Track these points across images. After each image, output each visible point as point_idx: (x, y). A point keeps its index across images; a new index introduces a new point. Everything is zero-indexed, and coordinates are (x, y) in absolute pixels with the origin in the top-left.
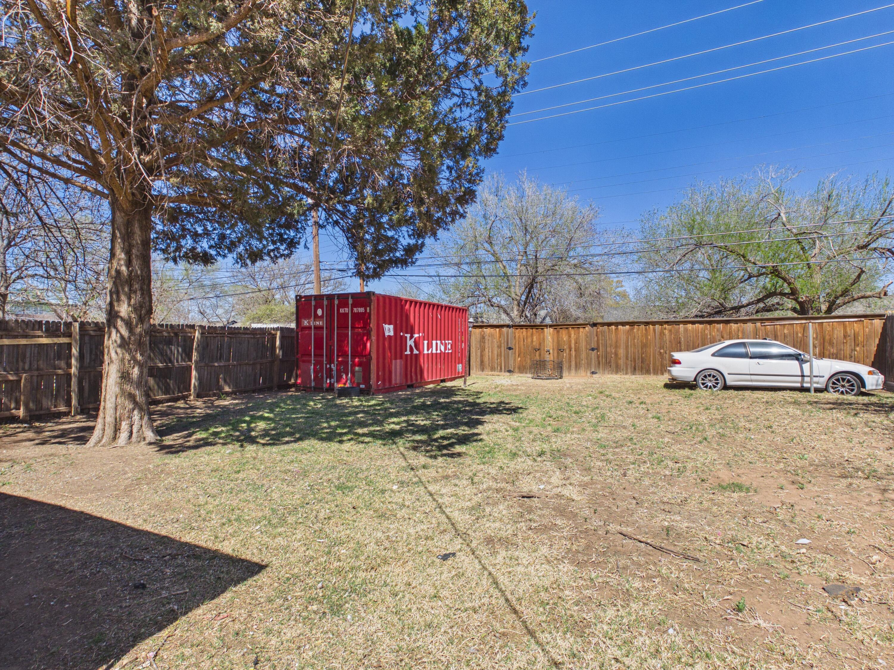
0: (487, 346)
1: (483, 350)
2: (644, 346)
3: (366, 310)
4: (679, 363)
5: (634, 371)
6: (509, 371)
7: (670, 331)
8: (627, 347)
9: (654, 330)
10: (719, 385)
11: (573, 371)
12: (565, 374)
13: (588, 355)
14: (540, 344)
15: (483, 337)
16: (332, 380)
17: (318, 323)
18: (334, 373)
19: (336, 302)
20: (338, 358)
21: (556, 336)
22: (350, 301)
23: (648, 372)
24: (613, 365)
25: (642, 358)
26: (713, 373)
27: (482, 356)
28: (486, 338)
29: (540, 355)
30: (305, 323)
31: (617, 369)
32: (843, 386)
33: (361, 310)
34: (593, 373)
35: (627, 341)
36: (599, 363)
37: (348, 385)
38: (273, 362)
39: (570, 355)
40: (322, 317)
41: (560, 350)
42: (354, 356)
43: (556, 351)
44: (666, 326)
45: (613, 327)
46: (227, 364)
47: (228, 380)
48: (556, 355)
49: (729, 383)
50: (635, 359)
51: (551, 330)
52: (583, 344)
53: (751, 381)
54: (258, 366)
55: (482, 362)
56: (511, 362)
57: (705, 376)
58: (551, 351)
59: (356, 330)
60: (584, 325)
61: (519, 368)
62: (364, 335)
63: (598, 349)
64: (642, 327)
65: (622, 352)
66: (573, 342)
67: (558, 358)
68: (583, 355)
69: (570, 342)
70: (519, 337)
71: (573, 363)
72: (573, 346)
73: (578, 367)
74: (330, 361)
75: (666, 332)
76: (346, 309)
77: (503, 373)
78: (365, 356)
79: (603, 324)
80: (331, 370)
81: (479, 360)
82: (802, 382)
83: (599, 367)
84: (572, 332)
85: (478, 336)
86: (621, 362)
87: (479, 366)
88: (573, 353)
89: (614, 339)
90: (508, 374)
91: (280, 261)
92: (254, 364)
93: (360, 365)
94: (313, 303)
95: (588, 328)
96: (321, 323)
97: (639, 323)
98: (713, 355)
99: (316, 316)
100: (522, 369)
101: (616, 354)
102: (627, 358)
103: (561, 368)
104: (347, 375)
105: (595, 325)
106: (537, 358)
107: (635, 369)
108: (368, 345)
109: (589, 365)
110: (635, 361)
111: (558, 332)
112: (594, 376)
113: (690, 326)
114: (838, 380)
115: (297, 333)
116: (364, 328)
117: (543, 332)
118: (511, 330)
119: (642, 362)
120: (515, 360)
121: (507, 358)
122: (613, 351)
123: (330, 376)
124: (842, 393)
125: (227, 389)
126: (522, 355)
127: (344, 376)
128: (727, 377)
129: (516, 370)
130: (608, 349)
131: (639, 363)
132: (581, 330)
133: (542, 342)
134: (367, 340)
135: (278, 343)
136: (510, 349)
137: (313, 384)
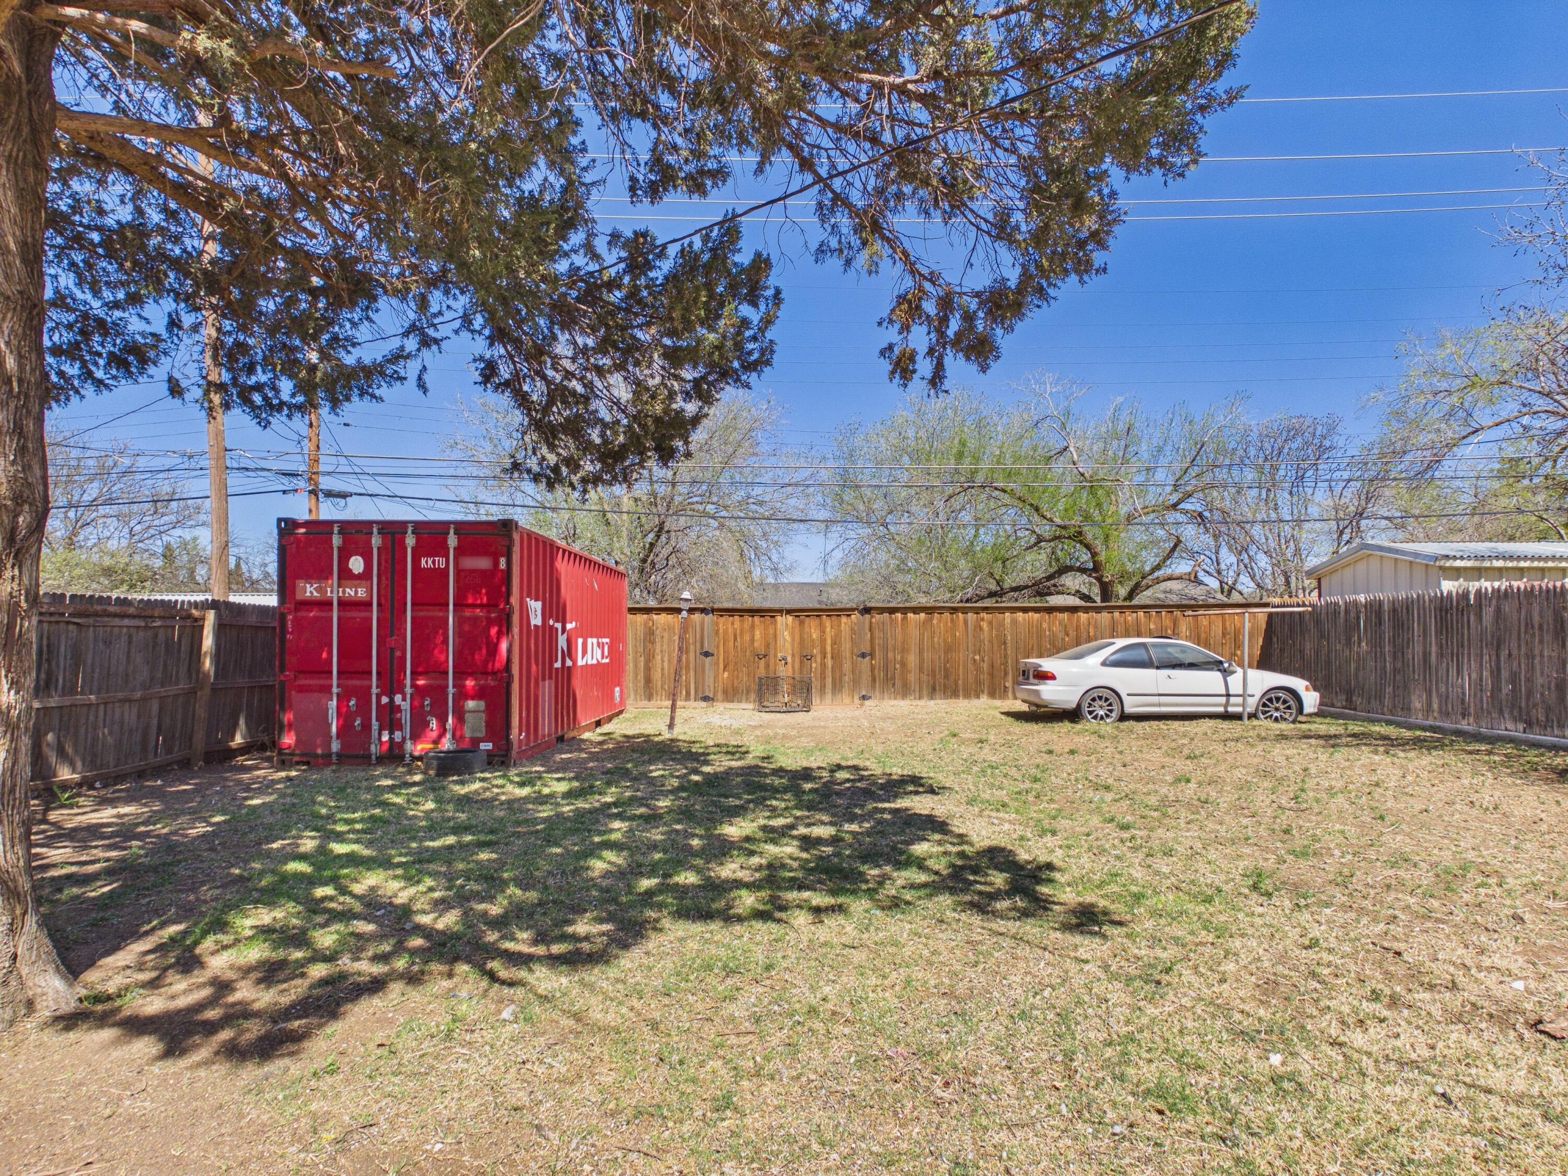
0: (658, 651)
1: (649, 658)
2: (949, 648)
3: (496, 564)
4: (1053, 677)
5: (933, 692)
6: (706, 699)
7: (990, 623)
8: (921, 652)
9: (966, 622)
10: (1114, 715)
11: (829, 696)
12: (816, 700)
13: (854, 665)
14: (768, 646)
15: (650, 634)
16: (398, 736)
17: (350, 592)
18: (406, 717)
19: (410, 541)
20: (413, 679)
21: (797, 630)
22: (452, 541)
23: (955, 694)
24: (898, 683)
25: (946, 669)
26: (1105, 693)
27: (648, 669)
28: (658, 632)
29: (767, 666)
30: (310, 590)
31: (905, 691)
32: (1277, 709)
33: (483, 563)
34: (864, 698)
35: (921, 641)
36: (874, 680)
37: (447, 744)
38: (192, 692)
39: (823, 665)
40: (366, 575)
41: (807, 658)
42: (460, 674)
43: (797, 660)
44: (984, 615)
45: (899, 615)
46: (67, 701)
47: (69, 750)
48: (797, 665)
49: (1128, 710)
50: (933, 671)
51: (790, 618)
52: (846, 646)
53: (1160, 705)
54: (155, 706)
55: (648, 680)
56: (709, 680)
57: (1094, 700)
58: (789, 659)
59: (468, 613)
60: (847, 611)
61: (725, 692)
62: (490, 622)
63: (872, 655)
64: (947, 615)
65: (912, 659)
66: (829, 641)
67: (801, 672)
68: (847, 666)
69: (823, 641)
70: (726, 632)
71: (829, 681)
72: (829, 648)
73: (837, 687)
74: (391, 685)
75: (985, 625)
76: (441, 562)
77: (691, 703)
78: (494, 673)
79: (881, 610)
80: (394, 709)
81: (641, 677)
82: (1227, 704)
83: (873, 687)
84: (827, 622)
85: (641, 631)
86: (912, 677)
87: (641, 691)
88: (829, 662)
89: (899, 637)
90: (704, 704)
91: (277, 421)
92: (144, 699)
93: (479, 694)
94: (336, 541)
95: (855, 617)
96: (361, 593)
97: (940, 610)
98: (1104, 664)
99: (346, 575)
100: (731, 694)
101: (903, 664)
102: (921, 670)
103: (809, 690)
104: (442, 720)
105: (867, 610)
106: (761, 672)
107: (934, 689)
108: (504, 646)
109: (856, 683)
110: (934, 676)
111: (802, 623)
112: (867, 703)
113: (1020, 615)
114: (1270, 700)
115: (283, 618)
116: (491, 606)
117: (775, 623)
118: (709, 618)
119: (946, 677)
120: (716, 678)
121: (700, 672)
122: (899, 658)
123: (393, 725)
124: (1276, 720)
125: (65, 774)
126: (731, 667)
127: (434, 724)
128: (1127, 700)
129: (720, 696)
130: (890, 655)
131: (940, 679)
132: (844, 619)
133: (771, 641)
134: (500, 635)
135: (208, 642)
136: (707, 654)
137: (335, 746)
